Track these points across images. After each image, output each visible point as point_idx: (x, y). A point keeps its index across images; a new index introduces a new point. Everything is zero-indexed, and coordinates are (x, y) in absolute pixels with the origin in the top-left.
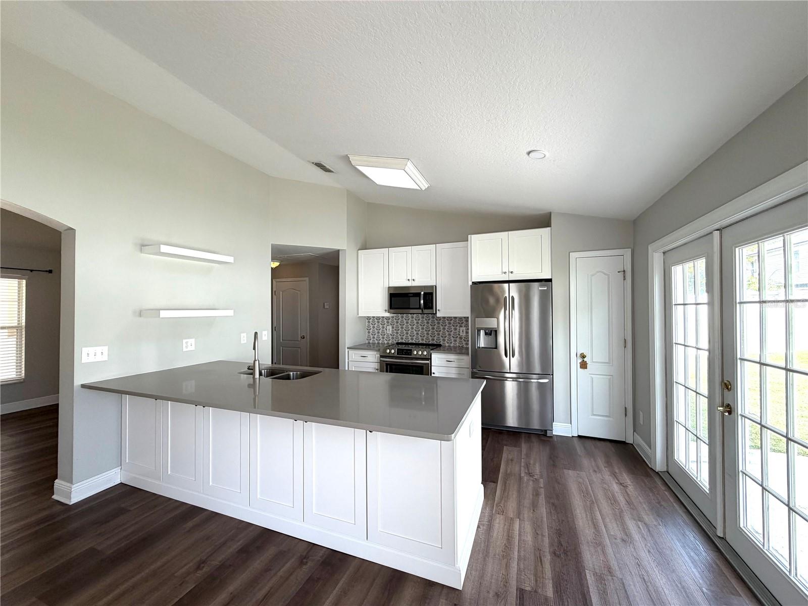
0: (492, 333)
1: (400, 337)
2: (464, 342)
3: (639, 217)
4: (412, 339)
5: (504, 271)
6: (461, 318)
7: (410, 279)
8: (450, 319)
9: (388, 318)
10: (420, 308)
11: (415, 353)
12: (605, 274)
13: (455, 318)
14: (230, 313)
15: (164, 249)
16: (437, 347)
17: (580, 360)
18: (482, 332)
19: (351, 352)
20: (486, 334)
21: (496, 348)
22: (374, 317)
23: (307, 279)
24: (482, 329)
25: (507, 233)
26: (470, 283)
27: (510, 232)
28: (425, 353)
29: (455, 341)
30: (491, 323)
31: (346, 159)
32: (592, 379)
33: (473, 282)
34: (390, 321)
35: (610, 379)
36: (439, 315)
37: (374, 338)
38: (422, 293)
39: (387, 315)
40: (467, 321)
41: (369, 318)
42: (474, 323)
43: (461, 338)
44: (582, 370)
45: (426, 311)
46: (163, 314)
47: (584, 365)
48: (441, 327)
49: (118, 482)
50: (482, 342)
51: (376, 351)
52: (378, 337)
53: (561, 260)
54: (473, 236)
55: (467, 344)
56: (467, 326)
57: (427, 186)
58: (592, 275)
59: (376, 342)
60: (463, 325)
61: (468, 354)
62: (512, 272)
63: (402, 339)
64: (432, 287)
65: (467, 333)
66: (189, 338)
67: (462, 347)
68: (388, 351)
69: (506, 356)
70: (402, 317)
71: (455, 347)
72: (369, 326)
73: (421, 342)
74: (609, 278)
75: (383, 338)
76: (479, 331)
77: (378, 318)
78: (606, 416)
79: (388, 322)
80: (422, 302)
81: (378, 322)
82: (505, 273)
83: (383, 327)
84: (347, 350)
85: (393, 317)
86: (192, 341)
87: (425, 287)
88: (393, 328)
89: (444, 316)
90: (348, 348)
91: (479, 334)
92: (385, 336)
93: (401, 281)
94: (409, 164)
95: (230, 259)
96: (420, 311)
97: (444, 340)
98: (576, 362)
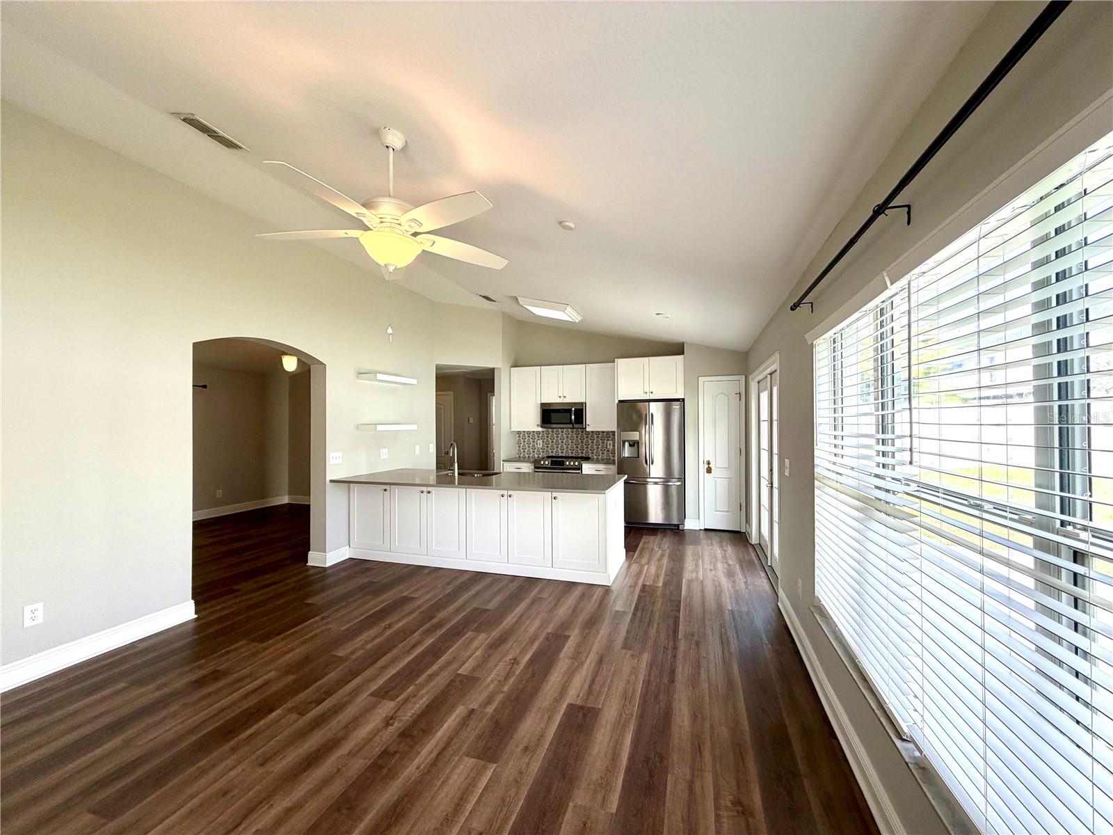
0: (635, 444)
1: (550, 451)
2: (611, 455)
3: (749, 349)
4: (562, 453)
5: (645, 391)
6: (608, 432)
7: (562, 396)
8: (598, 433)
9: (538, 433)
10: (571, 423)
11: (568, 463)
12: (726, 395)
13: (603, 432)
14: (414, 427)
15: (380, 376)
16: (587, 459)
17: (706, 466)
18: (627, 444)
19: (505, 464)
20: (630, 445)
21: (638, 457)
22: (524, 432)
23: (452, 393)
24: (627, 441)
25: (647, 358)
26: (617, 402)
27: (650, 358)
28: (577, 464)
29: (603, 453)
30: (635, 436)
31: (516, 299)
32: (716, 481)
33: (619, 401)
34: (540, 435)
35: (729, 482)
36: (588, 429)
37: (524, 452)
38: (573, 409)
39: (540, 429)
40: (614, 435)
41: (519, 433)
42: (619, 436)
43: (608, 451)
44: (708, 474)
45: (576, 426)
46: (380, 428)
47: (709, 470)
48: (590, 441)
49: (348, 557)
50: (627, 452)
51: (531, 463)
52: (529, 451)
53: (691, 382)
54: (619, 360)
55: (614, 456)
56: (613, 440)
57: (580, 319)
58: (716, 396)
59: (527, 456)
60: (610, 439)
61: (614, 463)
62: (652, 393)
63: (552, 452)
64: (582, 403)
65: (614, 446)
66: (385, 448)
67: (610, 459)
68: (542, 463)
69: (647, 464)
70: (553, 432)
71: (602, 460)
72: (519, 440)
73: (570, 455)
74: (728, 398)
75: (534, 452)
76: (624, 443)
77: (529, 433)
78: (726, 511)
79: (538, 437)
80: (573, 417)
81: (529, 437)
82: (646, 393)
83: (534, 442)
84: (502, 462)
85: (543, 432)
86: (386, 451)
87: (575, 404)
88: (543, 442)
89: (592, 430)
90: (503, 461)
91: (624, 446)
92: (536, 450)
93: (553, 398)
94: (569, 308)
95: (414, 381)
96: (571, 426)
97: (592, 453)
98: (703, 468)
